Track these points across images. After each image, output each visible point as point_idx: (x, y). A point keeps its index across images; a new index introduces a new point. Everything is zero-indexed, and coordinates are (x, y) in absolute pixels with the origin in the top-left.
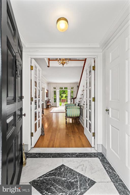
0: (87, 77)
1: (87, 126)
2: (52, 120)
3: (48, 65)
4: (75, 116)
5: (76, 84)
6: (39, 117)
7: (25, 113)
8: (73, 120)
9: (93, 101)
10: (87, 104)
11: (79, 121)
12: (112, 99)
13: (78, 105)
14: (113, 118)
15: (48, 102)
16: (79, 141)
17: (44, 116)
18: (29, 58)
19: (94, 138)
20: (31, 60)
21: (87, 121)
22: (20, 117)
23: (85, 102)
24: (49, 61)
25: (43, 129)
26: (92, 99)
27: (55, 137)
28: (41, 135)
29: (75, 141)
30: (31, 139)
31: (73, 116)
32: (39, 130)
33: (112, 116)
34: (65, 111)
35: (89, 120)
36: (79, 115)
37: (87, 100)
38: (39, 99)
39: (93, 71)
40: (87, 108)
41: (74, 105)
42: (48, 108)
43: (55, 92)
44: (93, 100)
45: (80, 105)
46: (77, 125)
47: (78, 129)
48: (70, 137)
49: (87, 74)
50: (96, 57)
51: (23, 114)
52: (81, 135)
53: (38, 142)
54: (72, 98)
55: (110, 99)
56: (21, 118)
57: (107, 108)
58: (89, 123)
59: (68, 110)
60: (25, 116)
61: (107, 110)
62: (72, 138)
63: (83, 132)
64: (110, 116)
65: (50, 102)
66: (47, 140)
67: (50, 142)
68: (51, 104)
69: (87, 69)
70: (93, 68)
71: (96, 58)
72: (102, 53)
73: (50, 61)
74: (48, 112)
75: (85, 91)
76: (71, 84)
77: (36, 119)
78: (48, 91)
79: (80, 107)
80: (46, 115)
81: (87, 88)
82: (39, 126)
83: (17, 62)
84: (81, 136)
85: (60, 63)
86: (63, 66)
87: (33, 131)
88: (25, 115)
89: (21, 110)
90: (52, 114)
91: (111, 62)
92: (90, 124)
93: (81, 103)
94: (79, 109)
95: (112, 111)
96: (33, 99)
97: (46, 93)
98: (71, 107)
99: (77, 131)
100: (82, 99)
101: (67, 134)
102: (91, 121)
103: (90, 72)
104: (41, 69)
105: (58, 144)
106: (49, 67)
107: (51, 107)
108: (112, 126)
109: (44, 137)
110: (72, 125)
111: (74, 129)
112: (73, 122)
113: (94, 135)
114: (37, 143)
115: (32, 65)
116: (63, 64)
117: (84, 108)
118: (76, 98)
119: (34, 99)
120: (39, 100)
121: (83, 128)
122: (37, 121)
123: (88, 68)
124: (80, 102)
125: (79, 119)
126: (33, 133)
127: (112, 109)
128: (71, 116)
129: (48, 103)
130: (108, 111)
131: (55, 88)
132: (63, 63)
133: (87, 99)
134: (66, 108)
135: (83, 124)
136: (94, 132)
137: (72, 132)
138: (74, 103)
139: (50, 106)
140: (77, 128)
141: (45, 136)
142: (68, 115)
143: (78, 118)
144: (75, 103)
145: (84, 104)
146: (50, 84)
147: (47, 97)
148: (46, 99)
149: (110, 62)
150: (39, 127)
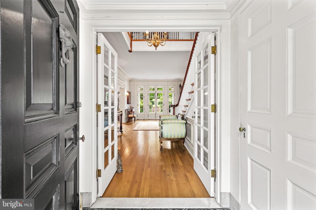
0: (199, 68)
1: (199, 157)
2: (136, 144)
3: (130, 49)
4: (176, 137)
5: (178, 81)
6: (113, 139)
7: (83, 136)
8: (174, 144)
9: (212, 112)
10: (199, 117)
11: (184, 146)
12: (252, 108)
13: (183, 118)
14: (255, 146)
15: (130, 111)
16: (186, 183)
17: (122, 137)
18: (93, 30)
19: (215, 180)
20: (97, 36)
21: (199, 147)
22: (73, 143)
23: (196, 113)
24: (131, 41)
25: (119, 161)
26: (209, 108)
27: (141, 175)
28: (117, 171)
29: (178, 185)
30: (97, 181)
31: (173, 137)
32: (113, 163)
33: (252, 141)
34: (158, 128)
35: (204, 145)
36: (183, 136)
37: (199, 110)
38: (113, 107)
39: (212, 56)
40: (199, 123)
41: (174, 117)
42: (130, 122)
43: (142, 96)
44: (212, 109)
45: (185, 118)
46: (180, 152)
47: (182, 161)
48: (168, 175)
49: (200, 63)
50: (219, 28)
51: (81, 136)
52: (188, 172)
53: (111, 185)
54: (172, 106)
55: (249, 109)
56: (76, 144)
57: (241, 125)
58: (204, 150)
59: (164, 126)
60: (83, 141)
61: (242, 130)
62: (172, 178)
63: (192, 166)
64: (249, 141)
65: (134, 112)
66: (128, 182)
67: (132, 186)
68: (135, 115)
69: (200, 54)
70: (212, 49)
71: (218, 31)
72: (229, 21)
73: (133, 42)
74: (129, 129)
75: (196, 93)
76: (168, 81)
77: (106, 144)
78: (130, 93)
79: (186, 121)
80: (126, 135)
81: (199, 86)
82: (113, 157)
83: (62, 31)
84: (188, 174)
85: (150, 44)
86: (156, 48)
87: (101, 166)
88: (83, 138)
89: (76, 129)
90: (137, 134)
91: (251, 36)
92: (206, 154)
93: (187, 114)
94: (185, 126)
95: (252, 131)
96: (100, 107)
97: (127, 97)
98: (169, 121)
99: (180, 164)
100: (188, 107)
101: (164, 169)
102: (207, 148)
103: (206, 57)
104: (117, 54)
105: (146, 191)
106: (132, 51)
107: (135, 120)
108: (252, 160)
109: (122, 175)
110: (171, 153)
111: (175, 160)
112: (174, 147)
113: (214, 174)
114: (109, 189)
115: (98, 45)
116: (156, 46)
117: (193, 123)
118: (177, 105)
119: (103, 108)
120: (113, 109)
121: (193, 160)
122: (109, 148)
123: (202, 51)
124: (185, 112)
125: (184, 142)
126: (101, 170)
127: (251, 127)
128: (169, 137)
129: (130, 114)
130: (245, 131)
131: (142, 89)
132: (156, 44)
133: (199, 107)
134: (162, 123)
135: (193, 152)
136: (215, 169)
137: (173, 165)
138: (174, 114)
139: (133, 119)
140: (180, 158)
141: (124, 173)
142: (165, 135)
143: (182, 141)
144: (177, 114)
145: (194, 117)
146: (134, 81)
147: (128, 103)
148: (127, 107)
149: (249, 36)
150: (112, 159)
